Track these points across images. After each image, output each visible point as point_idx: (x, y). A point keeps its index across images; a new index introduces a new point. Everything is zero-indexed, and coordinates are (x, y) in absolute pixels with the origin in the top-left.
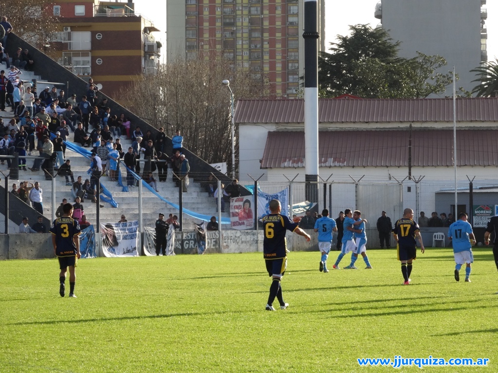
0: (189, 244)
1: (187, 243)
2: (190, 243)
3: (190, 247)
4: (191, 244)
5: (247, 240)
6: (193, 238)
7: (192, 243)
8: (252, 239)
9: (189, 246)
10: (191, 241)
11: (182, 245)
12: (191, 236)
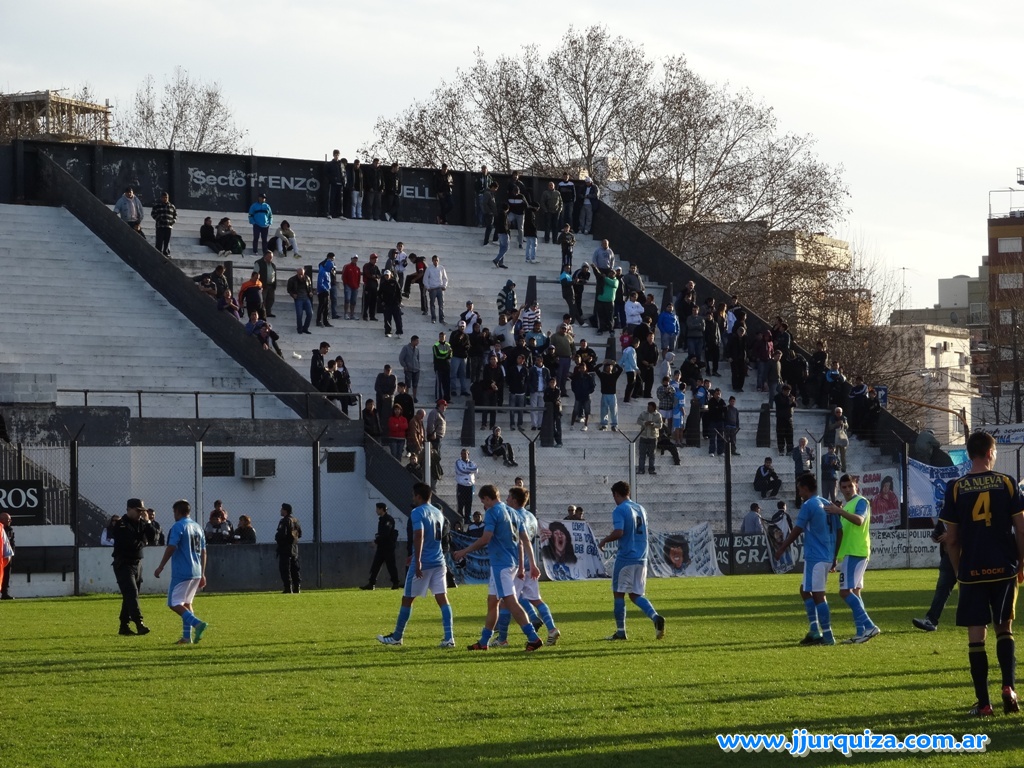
0: (747, 555)
1: (742, 554)
2: (751, 553)
3: (750, 561)
4: (751, 556)
5: (885, 546)
6: (756, 544)
7: (754, 553)
8: (896, 545)
9: (747, 559)
10: (751, 551)
11: (731, 557)
12: (753, 541)
